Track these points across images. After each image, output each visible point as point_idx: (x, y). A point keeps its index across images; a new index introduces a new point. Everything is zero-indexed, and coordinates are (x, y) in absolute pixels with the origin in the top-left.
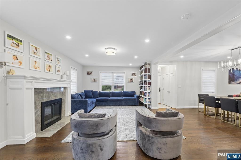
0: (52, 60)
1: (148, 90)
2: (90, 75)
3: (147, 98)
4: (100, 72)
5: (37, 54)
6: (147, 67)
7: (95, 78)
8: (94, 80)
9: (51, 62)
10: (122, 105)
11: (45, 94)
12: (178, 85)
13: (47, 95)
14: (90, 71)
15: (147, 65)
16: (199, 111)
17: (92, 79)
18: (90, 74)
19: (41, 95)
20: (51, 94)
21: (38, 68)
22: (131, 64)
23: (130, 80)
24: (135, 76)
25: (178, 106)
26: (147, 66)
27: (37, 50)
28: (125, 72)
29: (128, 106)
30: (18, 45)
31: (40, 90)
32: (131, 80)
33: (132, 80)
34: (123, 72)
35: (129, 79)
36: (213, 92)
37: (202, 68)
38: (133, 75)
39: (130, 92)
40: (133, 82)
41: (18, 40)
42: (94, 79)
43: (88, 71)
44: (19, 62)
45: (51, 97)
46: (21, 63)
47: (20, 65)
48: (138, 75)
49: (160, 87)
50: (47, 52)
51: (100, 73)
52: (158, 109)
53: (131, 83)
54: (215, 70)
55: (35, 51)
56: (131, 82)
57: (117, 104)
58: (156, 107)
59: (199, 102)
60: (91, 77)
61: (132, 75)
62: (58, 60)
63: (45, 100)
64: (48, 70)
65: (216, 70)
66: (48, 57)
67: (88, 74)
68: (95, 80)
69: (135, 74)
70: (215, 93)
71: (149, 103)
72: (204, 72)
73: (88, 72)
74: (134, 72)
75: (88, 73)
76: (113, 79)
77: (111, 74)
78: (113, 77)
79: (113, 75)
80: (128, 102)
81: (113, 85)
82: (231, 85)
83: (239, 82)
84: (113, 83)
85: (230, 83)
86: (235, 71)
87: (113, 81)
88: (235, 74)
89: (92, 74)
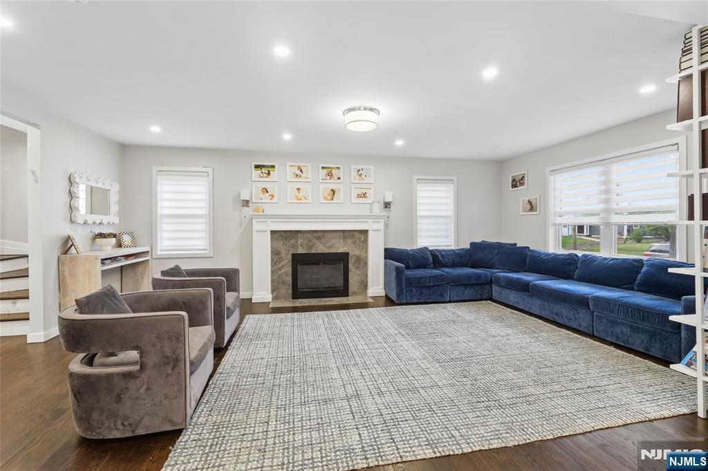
0: (339, 178)
2: (520, 188)
5: (303, 175)
8: (529, 207)
9: (339, 181)
11: (299, 241)
13: (306, 242)
17: (523, 201)
19: (292, 241)
20: (317, 241)
21: (303, 198)
26: (697, 61)
27: (301, 171)
28: (681, 140)
29: (611, 344)
30: (269, 174)
31: (288, 234)
34: (666, 143)
41: (268, 166)
42: (530, 202)
43: (512, 177)
44: (270, 195)
45: (317, 247)
46: (273, 196)
47: (271, 199)
50: (326, 166)
55: (299, 173)
60: (523, 194)
62: (360, 173)
63: (301, 251)
64: (329, 198)
66: (330, 175)
67: (513, 186)
73: (514, 180)
75: (515, 183)
76: (607, 192)
77: (601, 169)
78: (607, 182)
79: (606, 173)
80: (617, 324)
81: (608, 225)
84: (608, 211)
87: (607, 201)
89: (523, 184)
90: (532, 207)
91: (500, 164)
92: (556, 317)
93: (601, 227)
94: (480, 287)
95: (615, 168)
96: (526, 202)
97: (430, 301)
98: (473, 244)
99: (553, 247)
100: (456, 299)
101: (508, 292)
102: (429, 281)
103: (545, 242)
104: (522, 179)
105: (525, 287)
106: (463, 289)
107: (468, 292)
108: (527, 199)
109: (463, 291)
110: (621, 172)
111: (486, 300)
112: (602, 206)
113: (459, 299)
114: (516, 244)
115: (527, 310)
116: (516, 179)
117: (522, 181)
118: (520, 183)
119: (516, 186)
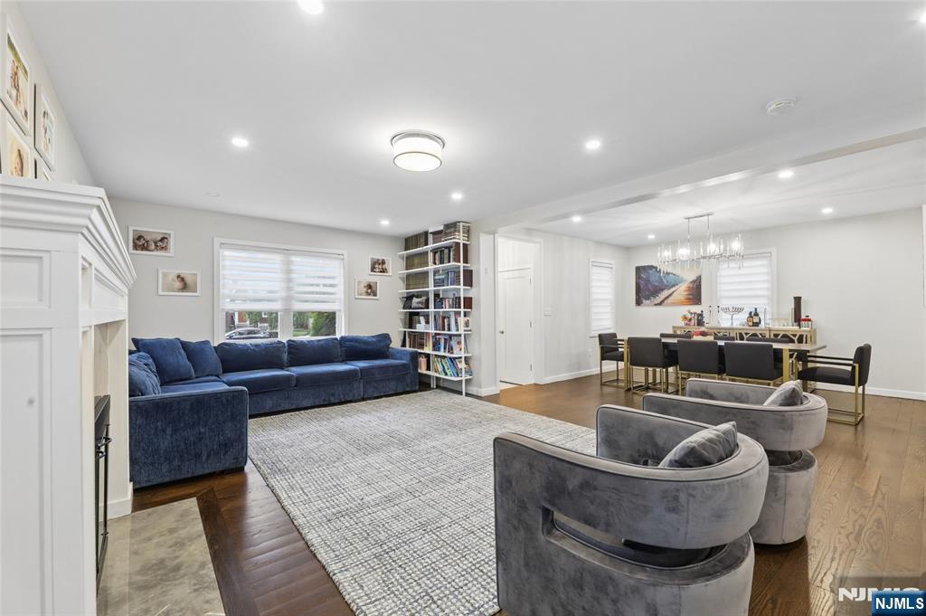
2: (155, 253)
3: (461, 358)
4: (217, 241)
6: (462, 242)
7: (184, 272)
8: (178, 284)
10: (354, 396)
12: (545, 308)
14: (153, 229)
15: (461, 234)
16: (602, 384)
17: (165, 275)
18: (153, 246)
23: (365, 290)
24: (384, 271)
25: (545, 376)
26: (462, 238)
28: (345, 253)
29: (381, 397)
32: (369, 286)
33: (374, 289)
37: (592, 260)
38: (377, 266)
39: (368, 338)
40: (375, 295)
43: (136, 231)
48: (396, 268)
51: (216, 245)
52: (499, 392)
53: (369, 302)
54: (612, 268)
56: (369, 294)
57: (333, 395)
58: (494, 388)
59: (603, 358)
60: (161, 264)
61: (373, 269)
67: (136, 247)
68: (189, 280)
69: (383, 262)
71: (469, 377)
73: (139, 238)
74: (380, 257)
75: (141, 243)
77: (278, 258)
78: (289, 271)
79: (287, 263)
81: (288, 311)
82: (641, 309)
83: (658, 300)
84: (288, 299)
85: (638, 303)
86: (651, 272)
87: (289, 289)
88: (651, 280)
89: (164, 248)
93: (280, 313)
95: (297, 260)
96: (172, 276)
104: (162, 240)
108: (177, 272)
112: (284, 294)
115: (293, 407)
116: (148, 238)
117: (162, 243)
118: (156, 246)
119: (145, 248)
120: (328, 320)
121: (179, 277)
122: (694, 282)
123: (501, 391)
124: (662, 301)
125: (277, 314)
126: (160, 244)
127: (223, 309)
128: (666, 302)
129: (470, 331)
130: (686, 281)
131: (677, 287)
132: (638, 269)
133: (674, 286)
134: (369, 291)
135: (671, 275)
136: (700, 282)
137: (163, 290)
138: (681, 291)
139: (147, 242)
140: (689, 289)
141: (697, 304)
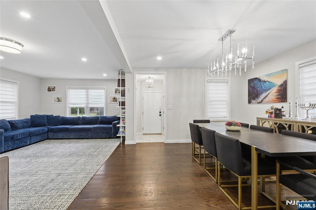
1: (123, 115)
2: (53, 92)
4: (67, 87)
6: (121, 78)
7: (59, 96)
8: (57, 100)
12: (168, 106)
14: (52, 86)
15: (121, 75)
17: (54, 98)
18: (52, 90)
22: (105, 75)
23: (113, 100)
25: (167, 140)
28: (105, 87)
29: (98, 138)
32: (114, 98)
33: (116, 99)
34: (102, 87)
35: (110, 97)
36: (226, 116)
37: (206, 79)
38: (117, 91)
39: (109, 117)
40: (117, 101)
43: (48, 87)
49: (160, 110)
52: (136, 143)
53: (114, 104)
54: (228, 82)
56: (114, 101)
58: (133, 141)
60: (54, 95)
61: (116, 92)
65: (230, 81)
68: (60, 99)
70: (228, 118)
72: (210, 84)
73: (49, 88)
75: (49, 90)
76: (87, 98)
77: (85, 91)
78: (87, 95)
79: (87, 92)
80: (99, 133)
81: (87, 107)
82: (252, 106)
83: (260, 100)
84: (88, 103)
85: (250, 102)
86: (256, 82)
87: (88, 100)
88: (256, 87)
89: (54, 90)
90: (59, 100)
91: (41, 80)
92: (80, 137)
93: (85, 108)
94: (43, 135)
95: (90, 91)
96: (56, 98)
97: (19, 147)
98: (31, 116)
99: (68, 115)
100: (33, 142)
101: (58, 134)
102: (19, 136)
103: (65, 113)
104: (54, 88)
105: (67, 130)
106: (36, 137)
107: (39, 138)
108: (57, 97)
109: (36, 138)
110: (92, 92)
111: (46, 140)
112: (86, 102)
113: (34, 142)
114: (53, 115)
115: (68, 138)
116: (51, 88)
117: (54, 89)
118: (53, 90)
119: (50, 91)
120: (101, 110)
121: (57, 98)
122: (281, 85)
123: (137, 143)
124: (262, 101)
125: (84, 108)
126: (53, 89)
127: (69, 107)
128: (264, 101)
129: (125, 116)
130: (276, 85)
131: (271, 90)
132: (250, 81)
133: (269, 90)
134: (114, 100)
135: (267, 83)
136: (286, 85)
137: (54, 102)
138: (273, 93)
139: (51, 89)
140: (279, 91)
141: (284, 102)
